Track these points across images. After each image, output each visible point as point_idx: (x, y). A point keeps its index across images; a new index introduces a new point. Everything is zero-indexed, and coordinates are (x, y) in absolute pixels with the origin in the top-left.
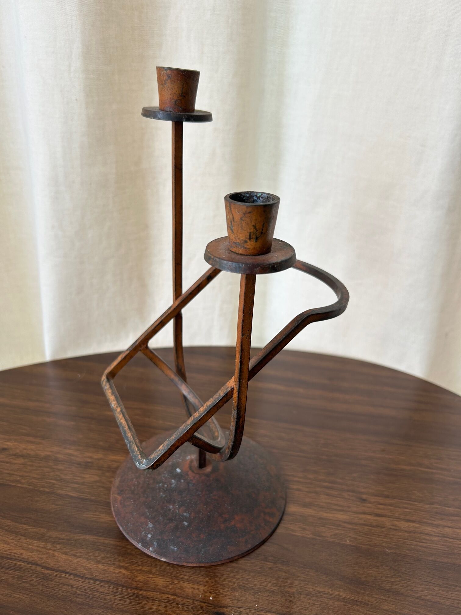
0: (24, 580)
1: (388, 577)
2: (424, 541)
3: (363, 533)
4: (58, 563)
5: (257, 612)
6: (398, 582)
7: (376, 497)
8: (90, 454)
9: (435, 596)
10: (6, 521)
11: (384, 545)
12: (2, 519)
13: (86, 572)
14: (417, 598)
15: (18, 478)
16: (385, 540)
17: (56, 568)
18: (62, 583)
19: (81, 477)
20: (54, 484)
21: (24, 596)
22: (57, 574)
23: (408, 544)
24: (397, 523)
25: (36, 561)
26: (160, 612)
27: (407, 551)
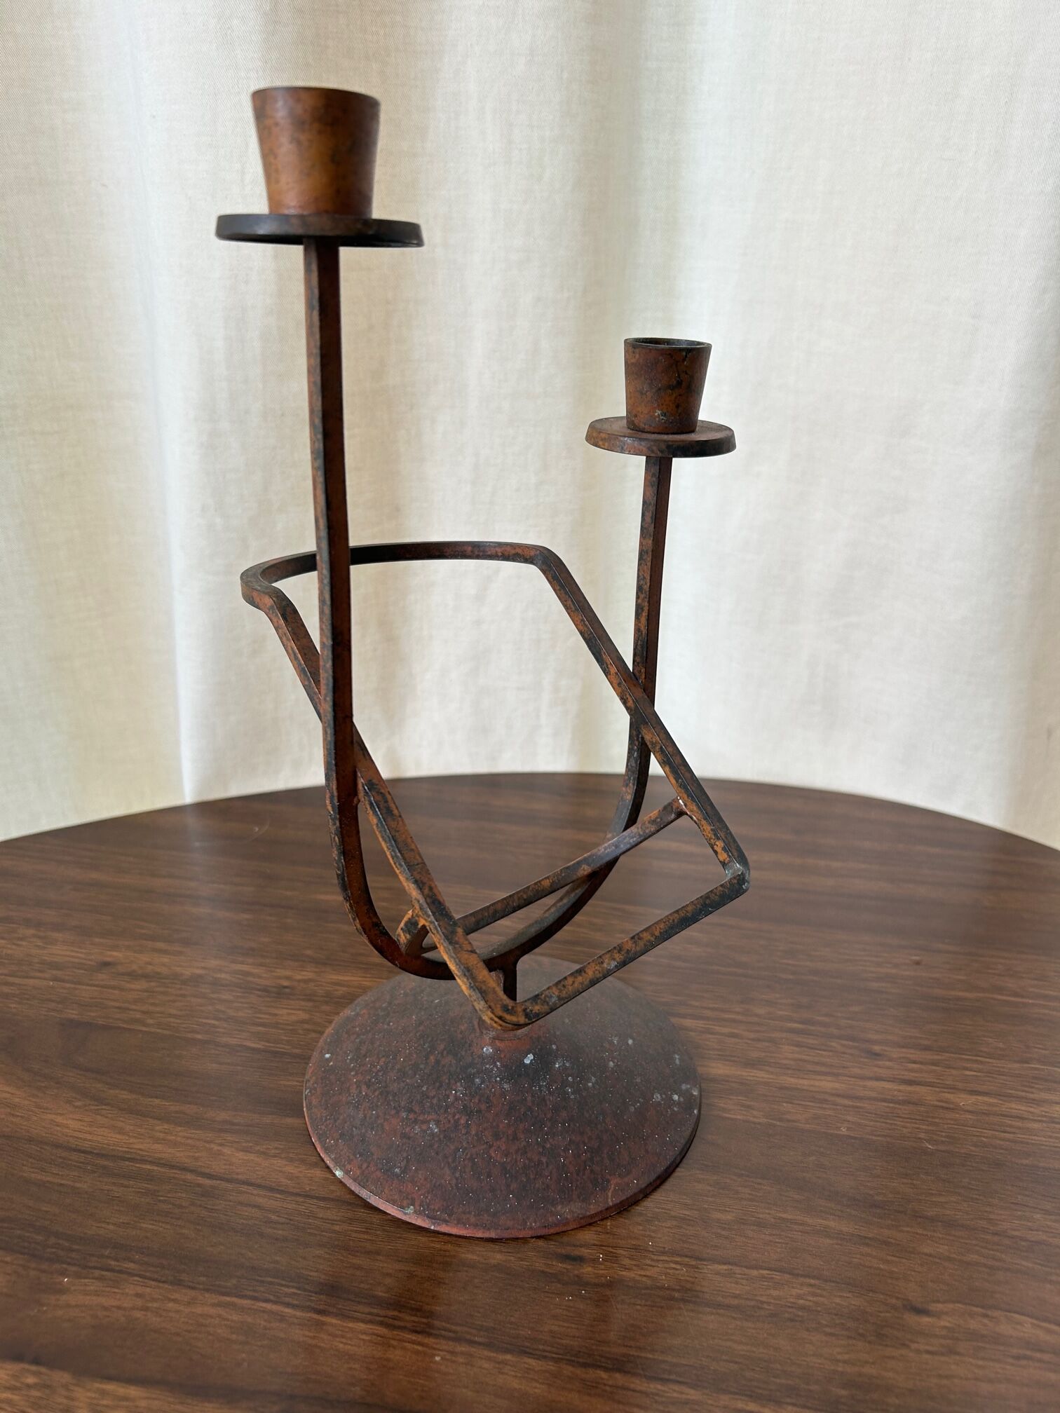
0: (162, 1198)
1: (932, 1194)
2: (1008, 1129)
3: (875, 1114)
4: (231, 1167)
5: (653, 1256)
6: (955, 1205)
7: (904, 1050)
8: (288, 973)
9: (1037, 1230)
10: (117, 1092)
11: (922, 1135)
12: (110, 1089)
13: (289, 1182)
14: (996, 1234)
15: (138, 1016)
16: (924, 1127)
17: (226, 1176)
18: (241, 1203)
19: (270, 1014)
20: (214, 1026)
21: (161, 1227)
22: (230, 1186)
23: (974, 1136)
24: (947, 1095)
25: (185, 1163)
26: (447, 1254)
27: (971, 1148)
